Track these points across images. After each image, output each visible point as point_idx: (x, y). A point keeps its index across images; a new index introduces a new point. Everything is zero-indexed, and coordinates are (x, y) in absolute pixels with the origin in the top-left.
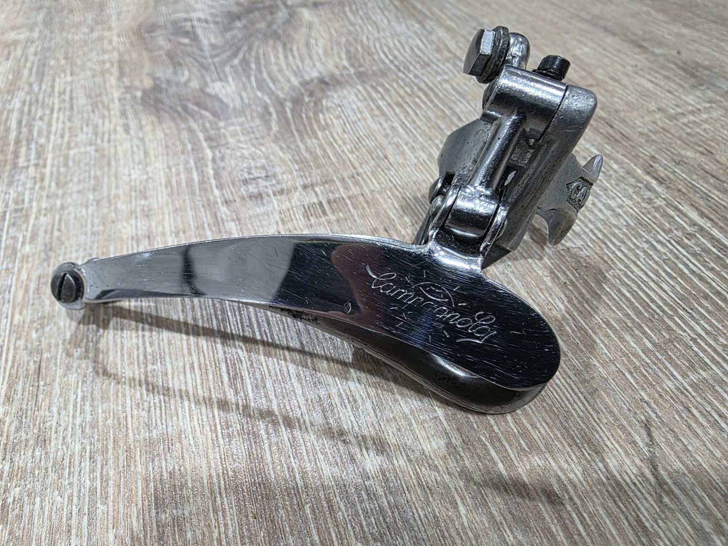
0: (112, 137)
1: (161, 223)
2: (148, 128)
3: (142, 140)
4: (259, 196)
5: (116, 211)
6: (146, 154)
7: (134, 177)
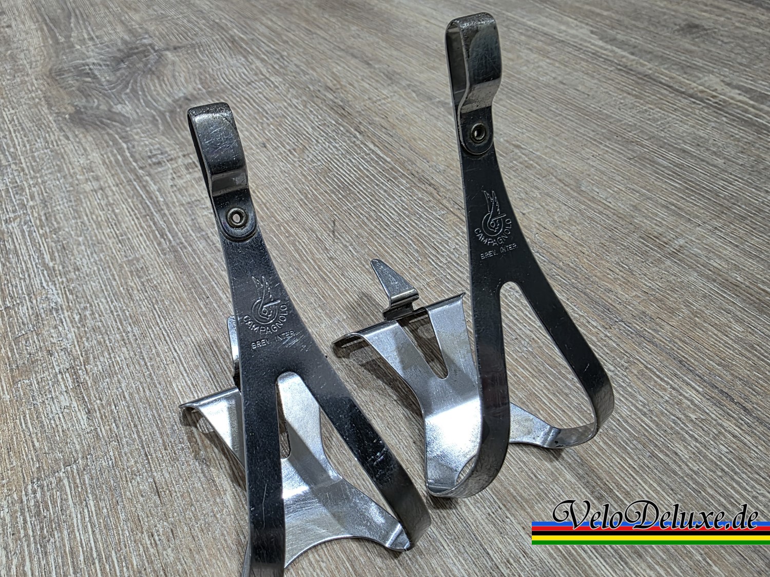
0: (59, 143)
1: (107, 181)
2: (81, 136)
3: (79, 142)
4: (159, 163)
5: (77, 179)
6: (85, 150)
7: (82, 162)
